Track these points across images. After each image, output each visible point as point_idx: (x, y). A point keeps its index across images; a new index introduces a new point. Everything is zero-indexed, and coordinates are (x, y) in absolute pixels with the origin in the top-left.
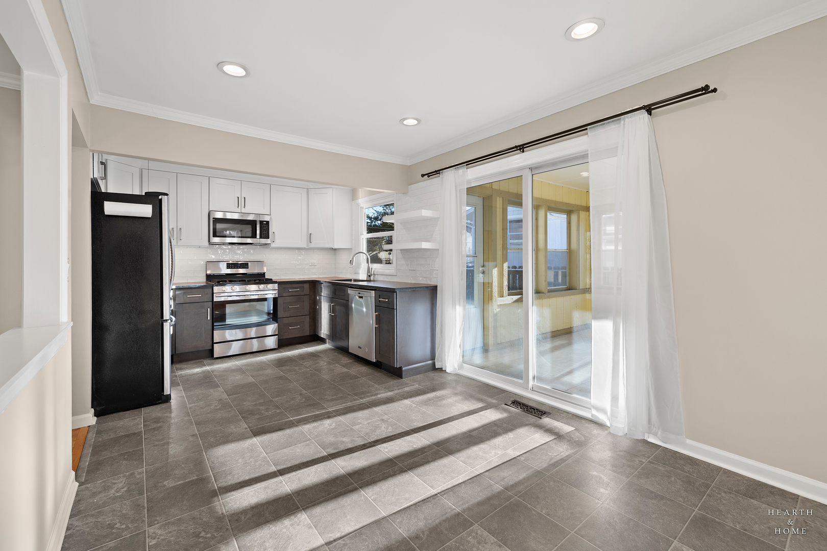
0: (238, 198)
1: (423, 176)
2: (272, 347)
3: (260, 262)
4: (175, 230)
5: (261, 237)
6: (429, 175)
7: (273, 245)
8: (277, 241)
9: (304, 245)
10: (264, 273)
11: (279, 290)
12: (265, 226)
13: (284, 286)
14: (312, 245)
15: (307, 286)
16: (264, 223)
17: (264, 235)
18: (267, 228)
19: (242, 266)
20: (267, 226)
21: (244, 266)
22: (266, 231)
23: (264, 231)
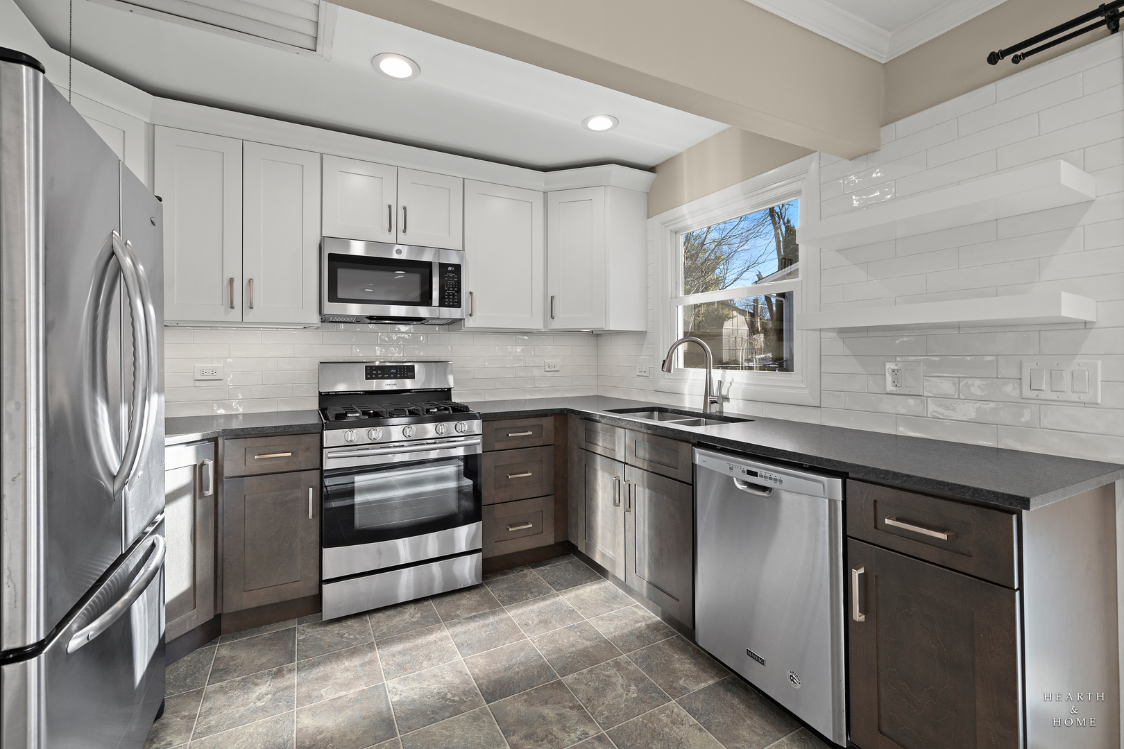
0: (390, 207)
1: (993, 58)
2: (470, 583)
3: (441, 364)
4: (237, 284)
5: (442, 304)
6: (1020, 52)
7: (470, 323)
8: (478, 313)
9: (537, 324)
10: (449, 389)
11: (484, 435)
12: (452, 274)
13: (497, 424)
14: (556, 325)
15: (548, 422)
16: (450, 268)
17: (449, 298)
18: (455, 282)
19: (400, 374)
20: (456, 278)
21: (404, 374)
22: (453, 288)
23: (449, 290)
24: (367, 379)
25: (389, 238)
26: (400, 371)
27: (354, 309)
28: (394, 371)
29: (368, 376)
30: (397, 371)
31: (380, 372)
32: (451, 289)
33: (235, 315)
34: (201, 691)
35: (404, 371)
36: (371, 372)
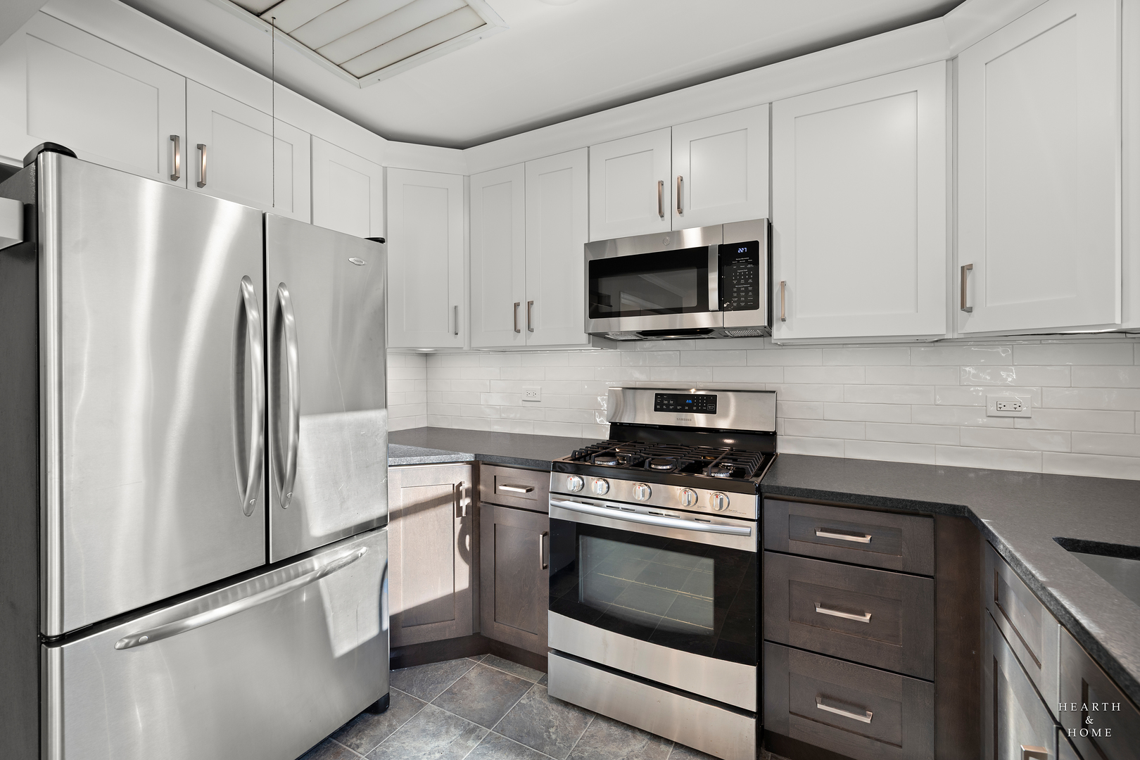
0: (662, 183)
4: (522, 308)
7: (782, 333)
12: (743, 256)
14: (973, 324)
16: (741, 250)
17: (739, 296)
18: (749, 269)
19: (697, 406)
20: (750, 263)
21: (702, 406)
22: (746, 281)
23: (739, 283)
24: (656, 410)
25: (662, 226)
26: (698, 403)
27: (632, 324)
28: (690, 402)
29: (658, 407)
30: (693, 401)
31: (671, 402)
32: (742, 281)
33: (521, 340)
34: (422, 705)
35: (702, 403)
36: (662, 401)
